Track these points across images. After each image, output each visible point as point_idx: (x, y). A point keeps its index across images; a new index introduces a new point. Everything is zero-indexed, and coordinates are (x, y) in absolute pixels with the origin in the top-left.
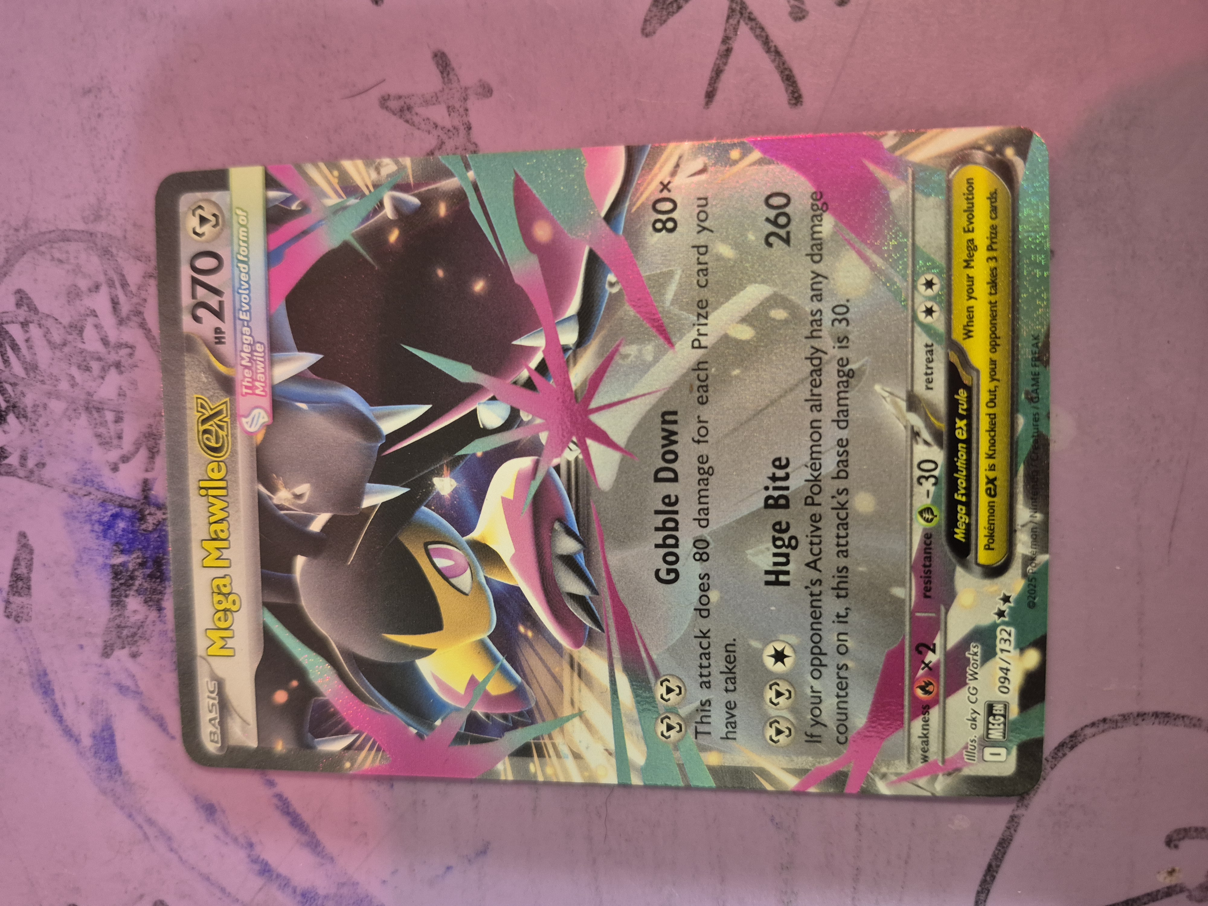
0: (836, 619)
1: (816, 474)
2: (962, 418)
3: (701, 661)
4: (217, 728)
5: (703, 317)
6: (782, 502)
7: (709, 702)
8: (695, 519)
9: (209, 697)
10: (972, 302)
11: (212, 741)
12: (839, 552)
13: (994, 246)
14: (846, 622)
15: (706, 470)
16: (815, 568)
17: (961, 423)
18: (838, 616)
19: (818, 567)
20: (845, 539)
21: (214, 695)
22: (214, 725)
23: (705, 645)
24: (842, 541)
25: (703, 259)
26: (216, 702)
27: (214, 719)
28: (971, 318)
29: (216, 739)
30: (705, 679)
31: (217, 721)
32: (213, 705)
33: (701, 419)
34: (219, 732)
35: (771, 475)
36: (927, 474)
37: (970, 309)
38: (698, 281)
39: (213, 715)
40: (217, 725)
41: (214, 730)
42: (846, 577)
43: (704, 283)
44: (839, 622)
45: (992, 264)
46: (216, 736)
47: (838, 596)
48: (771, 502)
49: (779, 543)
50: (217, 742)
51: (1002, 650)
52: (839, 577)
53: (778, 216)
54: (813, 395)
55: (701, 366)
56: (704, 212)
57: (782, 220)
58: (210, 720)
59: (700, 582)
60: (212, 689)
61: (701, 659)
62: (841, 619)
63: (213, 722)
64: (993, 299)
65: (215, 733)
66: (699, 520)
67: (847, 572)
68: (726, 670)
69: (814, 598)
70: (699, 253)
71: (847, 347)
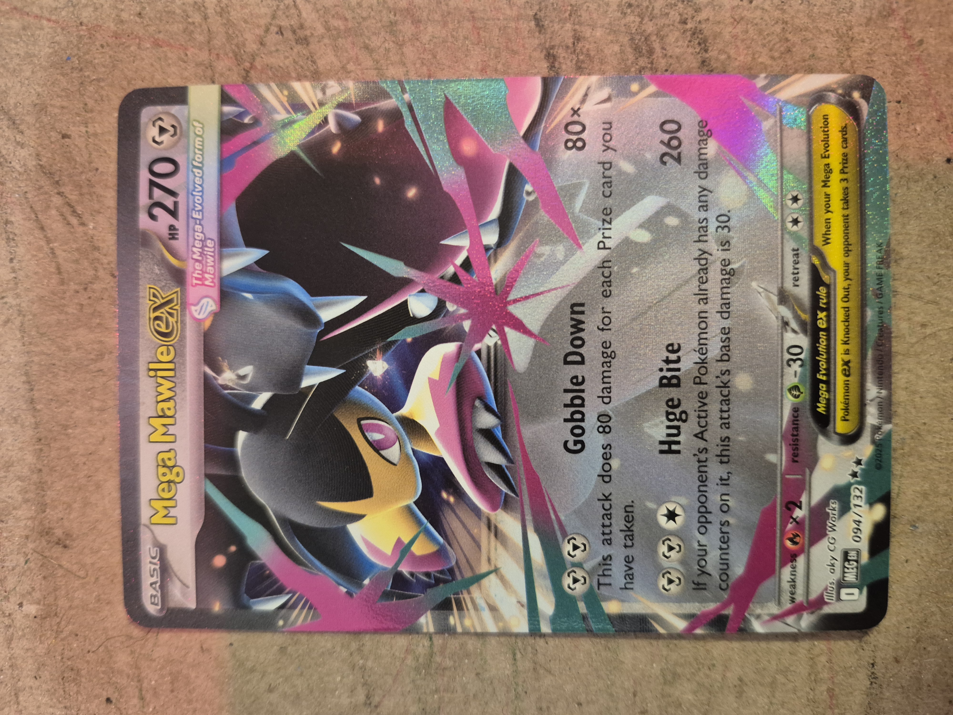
0: (719, 482)
1: (703, 357)
2: (822, 310)
3: (603, 521)
4: (157, 591)
5: (607, 222)
6: (674, 381)
7: (610, 556)
8: (599, 397)
9: (150, 563)
10: (829, 215)
11: (152, 603)
12: (722, 424)
13: (846, 170)
14: (728, 485)
15: (609, 354)
16: (702, 438)
17: (822, 315)
18: (721, 479)
19: (705, 437)
20: (727, 413)
21: (155, 561)
22: (155, 589)
23: (607, 506)
24: (725, 415)
25: (607, 173)
26: (157, 567)
27: (155, 583)
28: (828, 228)
29: (156, 602)
30: (607, 537)
31: (158, 584)
32: (154, 570)
33: (605, 310)
34: (159, 595)
35: (665, 358)
36: (794, 357)
37: (828, 221)
38: (603, 192)
39: (154, 579)
40: (158, 588)
41: (154, 593)
42: (728, 446)
43: (609, 194)
44: (721, 484)
45: (845, 184)
46: (156, 599)
47: (722, 462)
48: (665, 381)
49: (672, 417)
50: (157, 605)
51: (856, 505)
52: (722, 445)
53: (671, 139)
54: (701, 290)
55: (606, 264)
56: (609, 134)
57: (675, 143)
58: (151, 584)
59: (603, 451)
60: (154, 555)
61: (604, 519)
62: (724, 482)
63: (154, 586)
64: (846, 212)
65: (155, 596)
66: (603, 397)
67: (729, 441)
68: (625, 528)
69: (701, 464)
70: (604, 168)
71: (729, 250)
